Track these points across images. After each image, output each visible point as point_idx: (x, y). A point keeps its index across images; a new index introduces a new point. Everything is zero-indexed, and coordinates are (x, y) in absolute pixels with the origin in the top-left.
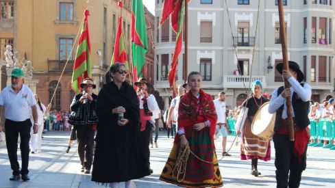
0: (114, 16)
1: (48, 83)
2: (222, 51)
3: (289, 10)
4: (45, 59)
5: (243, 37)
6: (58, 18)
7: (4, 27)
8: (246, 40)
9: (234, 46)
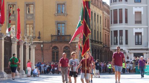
1: (51, 48)
2: (147, 28)
6: (56, 12)
7: (28, 18)
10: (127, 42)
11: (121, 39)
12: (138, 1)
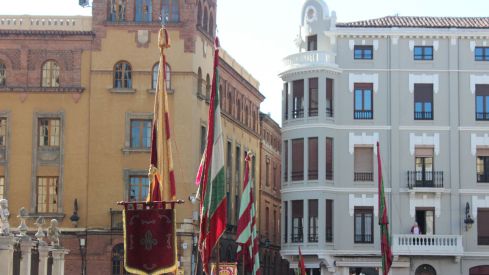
1: (110, 248)
2: (390, 194)
4: (106, 209)
5: (424, 172)
6: (128, 144)
7: (44, 158)
8: (429, 177)
9: (410, 187)
10: (331, 235)
11: (312, 225)
12: (364, 114)
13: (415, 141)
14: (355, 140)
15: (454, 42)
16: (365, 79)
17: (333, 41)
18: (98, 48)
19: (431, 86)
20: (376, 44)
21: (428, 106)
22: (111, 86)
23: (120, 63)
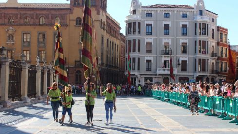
0: (107, 40)
1: (75, 72)
2: (156, 56)
3: (188, 38)
5: (166, 50)
8: (168, 52)
9: (162, 54)
10: (139, 68)
11: (134, 65)
12: (149, 33)
13: (164, 41)
14: (146, 41)
15: (175, 12)
16: (150, 23)
17: (140, 11)
18: (72, 13)
19: (169, 25)
20: (153, 13)
21: (168, 31)
22: (75, 24)
23: (78, 18)
